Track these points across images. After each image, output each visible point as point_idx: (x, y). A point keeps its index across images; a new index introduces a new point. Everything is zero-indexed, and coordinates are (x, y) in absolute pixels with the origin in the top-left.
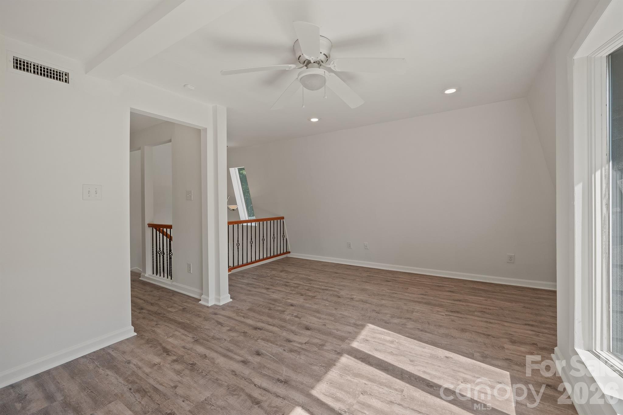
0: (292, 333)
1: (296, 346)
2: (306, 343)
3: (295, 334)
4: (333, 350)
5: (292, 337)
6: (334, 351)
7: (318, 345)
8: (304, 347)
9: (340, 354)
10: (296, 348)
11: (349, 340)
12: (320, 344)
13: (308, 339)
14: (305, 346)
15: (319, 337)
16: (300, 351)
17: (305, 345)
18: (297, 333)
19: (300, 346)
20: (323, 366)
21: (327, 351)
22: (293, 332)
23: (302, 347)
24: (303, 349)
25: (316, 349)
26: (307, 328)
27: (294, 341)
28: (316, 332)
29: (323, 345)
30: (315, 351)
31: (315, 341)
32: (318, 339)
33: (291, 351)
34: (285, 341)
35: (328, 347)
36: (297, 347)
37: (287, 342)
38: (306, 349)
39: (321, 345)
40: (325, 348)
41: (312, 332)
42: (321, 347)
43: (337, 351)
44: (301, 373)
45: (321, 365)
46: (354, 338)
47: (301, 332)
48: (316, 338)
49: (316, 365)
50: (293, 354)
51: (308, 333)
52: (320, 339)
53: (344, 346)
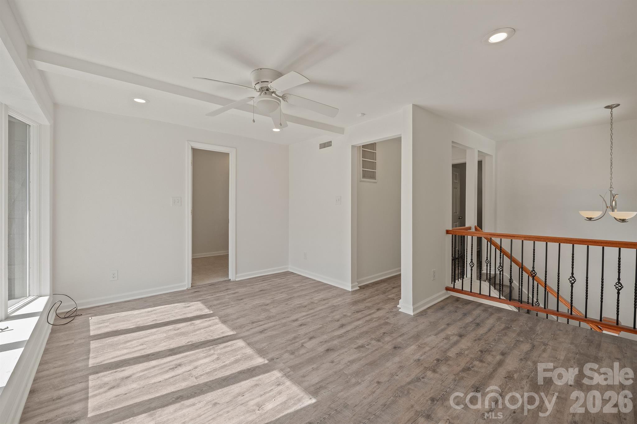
9: (270, 360)
16: (292, 341)
17: (300, 345)
19: (301, 342)
23: (298, 343)
29: (292, 354)
35: (288, 356)
41: (321, 351)
48: (308, 352)
50: (291, 338)
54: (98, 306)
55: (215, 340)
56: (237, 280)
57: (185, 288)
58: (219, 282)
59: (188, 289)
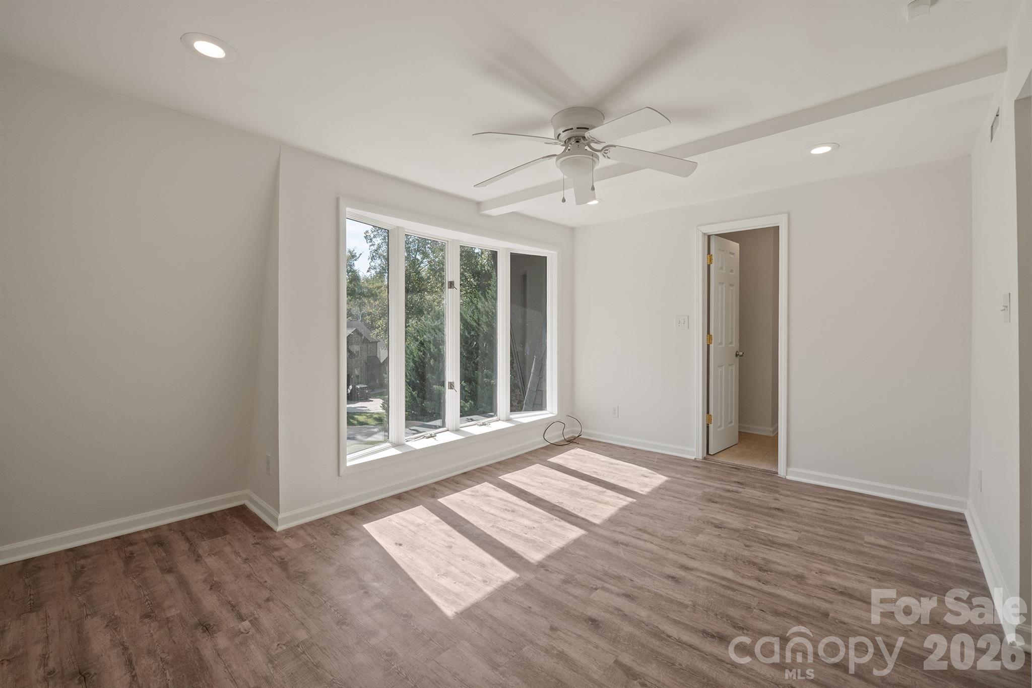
0: (627, 614)
1: (613, 585)
2: (596, 589)
3: (619, 610)
4: (551, 572)
5: (627, 606)
6: (550, 570)
7: (574, 584)
8: (599, 583)
9: (541, 565)
10: (612, 581)
11: (515, 586)
12: (570, 585)
13: (591, 596)
14: (595, 584)
15: (570, 598)
16: (604, 576)
17: (596, 586)
18: (616, 612)
19: (607, 585)
20: (570, 553)
21: (559, 572)
22: (625, 616)
23: (603, 583)
24: (600, 579)
25: (578, 576)
26: (594, 623)
27: (618, 595)
28: (575, 610)
29: (565, 582)
30: (580, 573)
31: (577, 591)
32: (572, 595)
33: (619, 578)
34: (637, 598)
35: (556, 579)
36: (610, 584)
37: (633, 596)
38: (595, 579)
39: (570, 582)
40: (562, 577)
41: (585, 613)
42: (570, 580)
43: (545, 570)
44: (599, 549)
45: (573, 555)
46: (505, 587)
47: (607, 615)
48: (576, 597)
49: (579, 555)
50: (615, 574)
51: (592, 612)
52: (569, 593)
53: (529, 576)
54: (599, 442)
55: (572, 515)
56: (788, 477)
57: (693, 458)
58: (755, 469)
59: (698, 460)
